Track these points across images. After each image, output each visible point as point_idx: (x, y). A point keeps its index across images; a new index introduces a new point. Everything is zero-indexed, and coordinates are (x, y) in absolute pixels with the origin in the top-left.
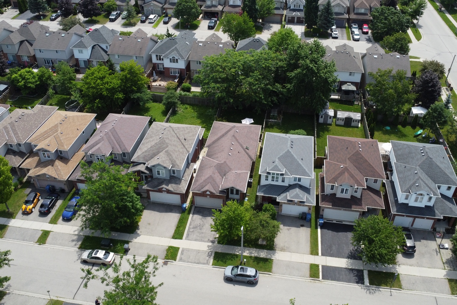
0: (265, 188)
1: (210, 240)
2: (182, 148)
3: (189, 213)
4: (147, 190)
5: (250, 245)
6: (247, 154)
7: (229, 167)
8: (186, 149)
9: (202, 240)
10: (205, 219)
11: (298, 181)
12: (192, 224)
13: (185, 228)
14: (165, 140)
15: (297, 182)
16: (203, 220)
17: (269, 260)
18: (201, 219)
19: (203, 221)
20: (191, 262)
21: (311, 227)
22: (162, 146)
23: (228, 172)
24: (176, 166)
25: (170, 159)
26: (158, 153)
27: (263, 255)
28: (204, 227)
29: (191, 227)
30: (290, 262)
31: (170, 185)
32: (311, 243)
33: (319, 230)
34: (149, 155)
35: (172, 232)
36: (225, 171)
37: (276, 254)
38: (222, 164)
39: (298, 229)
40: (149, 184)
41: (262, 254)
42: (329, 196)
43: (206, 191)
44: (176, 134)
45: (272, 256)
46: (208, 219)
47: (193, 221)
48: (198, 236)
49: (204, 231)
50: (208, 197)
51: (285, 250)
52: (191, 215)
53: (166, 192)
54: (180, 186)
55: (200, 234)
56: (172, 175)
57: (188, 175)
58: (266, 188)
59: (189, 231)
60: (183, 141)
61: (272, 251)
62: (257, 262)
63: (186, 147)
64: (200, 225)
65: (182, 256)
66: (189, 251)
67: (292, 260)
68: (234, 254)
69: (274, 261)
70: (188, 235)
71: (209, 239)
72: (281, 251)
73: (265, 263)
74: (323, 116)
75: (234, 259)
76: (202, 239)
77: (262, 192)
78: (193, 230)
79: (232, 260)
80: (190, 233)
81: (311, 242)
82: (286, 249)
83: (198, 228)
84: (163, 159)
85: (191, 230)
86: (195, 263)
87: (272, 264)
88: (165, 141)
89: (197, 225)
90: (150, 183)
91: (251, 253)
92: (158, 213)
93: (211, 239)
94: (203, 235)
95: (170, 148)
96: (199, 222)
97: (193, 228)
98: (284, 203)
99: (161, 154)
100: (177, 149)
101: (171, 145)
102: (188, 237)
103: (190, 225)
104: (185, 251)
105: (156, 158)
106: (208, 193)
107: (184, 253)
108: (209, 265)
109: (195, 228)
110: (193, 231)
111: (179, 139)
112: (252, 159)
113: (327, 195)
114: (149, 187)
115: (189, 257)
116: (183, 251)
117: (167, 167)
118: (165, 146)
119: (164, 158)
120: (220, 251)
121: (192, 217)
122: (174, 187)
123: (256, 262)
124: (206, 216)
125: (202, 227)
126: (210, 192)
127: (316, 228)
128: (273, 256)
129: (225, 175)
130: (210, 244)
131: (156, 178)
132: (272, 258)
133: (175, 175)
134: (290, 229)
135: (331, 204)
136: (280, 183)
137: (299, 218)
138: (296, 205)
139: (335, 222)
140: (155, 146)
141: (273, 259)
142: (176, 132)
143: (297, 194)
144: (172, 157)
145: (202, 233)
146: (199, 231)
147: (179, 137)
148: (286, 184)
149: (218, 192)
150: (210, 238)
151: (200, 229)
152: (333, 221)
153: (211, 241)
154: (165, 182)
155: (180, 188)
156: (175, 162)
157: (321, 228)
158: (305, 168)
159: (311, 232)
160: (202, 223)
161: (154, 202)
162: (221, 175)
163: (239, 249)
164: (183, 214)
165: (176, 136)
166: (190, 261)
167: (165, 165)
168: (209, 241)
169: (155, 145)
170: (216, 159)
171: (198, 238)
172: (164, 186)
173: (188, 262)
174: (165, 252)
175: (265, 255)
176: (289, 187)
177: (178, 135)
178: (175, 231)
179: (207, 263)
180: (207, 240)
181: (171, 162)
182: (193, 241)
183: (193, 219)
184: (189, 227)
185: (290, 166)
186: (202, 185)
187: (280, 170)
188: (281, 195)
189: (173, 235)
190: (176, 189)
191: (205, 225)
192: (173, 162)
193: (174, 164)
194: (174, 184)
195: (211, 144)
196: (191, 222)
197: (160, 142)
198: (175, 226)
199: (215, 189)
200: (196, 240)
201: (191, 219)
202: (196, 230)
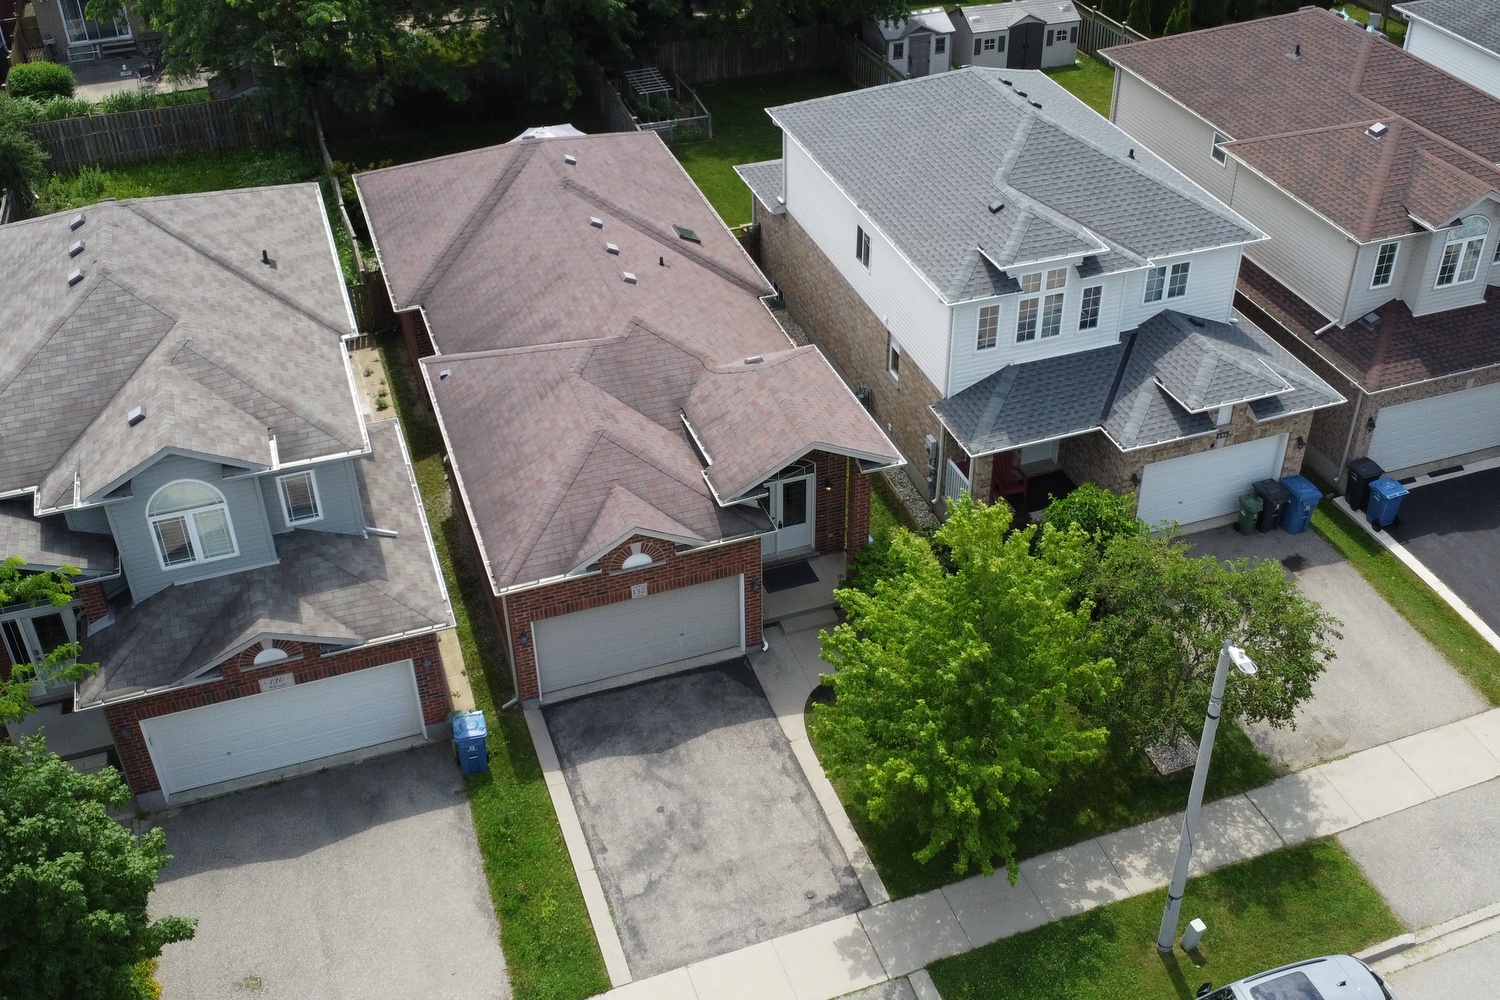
0: (995, 404)
1: (821, 897)
2: (276, 315)
3: (529, 770)
4: (111, 711)
5: (1119, 809)
6: (711, 265)
7: (677, 346)
8: (313, 317)
9: (760, 923)
10: (676, 760)
11: (1171, 294)
12: (606, 837)
13: (574, 885)
14: (127, 279)
15: (1167, 303)
16: (665, 773)
17: (1317, 855)
18: (649, 776)
19: (669, 785)
21: (1342, 555)
22: (123, 330)
23: (693, 384)
24: (316, 439)
25: (238, 403)
26: (108, 390)
27: (1248, 837)
28: (711, 822)
29: (615, 858)
30: (1437, 803)
31: (307, 610)
32: (1430, 638)
33: (1399, 551)
34: (29, 426)
35: (486, 962)
36: (667, 381)
37: (1316, 791)
38: (622, 340)
40: (116, 659)
41: (1235, 833)
44: (181, 238)
45: (1303, 818)
46: (698, 756)
47: (596, 810)
48: (713, 908)
49: (728, 848)
50: (639, 590)
51: (1339, 745)
52: (555, 781)
53: (289, 677)
54: (397, 587)
55: (718, 886)
56: (290, 524)
57: (392, 498)
58: (1000, 395)
59: (623, 902)
60: (263, 273)
61: (1277, 783)
62: (1259, 903)
63: (307, 301)
64: (671, 822)
67: (1440, 787)
68: (1067, 920)
69: (1345, 841)
70: (634, 932)
71: (810, 896)
72: (1323, 761)
73: (1314, 886)
74: (906, 43)
75: (1108, 961)
76: (764, 916)
77: (995, 429)
78: (642, 877)
79: (1092, 972)
80: (639, 912)
81: (1423, 632)
82: (1338, 735)
83: (673, 845)
84: (187, 411)
85: (634, 883)
87: (1354, 870)
88: (127, 290)
89: (649, 825)
90: (123, 652)
91: (1161, 860)
92: (276, 865)
93: (826, 886)
94: (744, 882)
95: (192, 327)
96: (650, 805)
97: (636, 863)
98: (1157, 454)
99: (144, 381)
100: (246, 328)
101: (191, 308)
102: (640, 947)
103: (596, 849)
105: (110, 427)
106: (637, 560)
109: (647, 853)
110: (651, 885)
111: (224, 264)
112: (751, 289)
113: (1358, 326)
114: (133, 683)
117: (252, 459)
118: (144, 323)
119: (186, 401)
120: (957, 948)
121: (572, 785)
122: (350, 605)
123: (1256, 911)
124: (670, 744)
125: (696, 824)
126: (649, 544)
127: (1376, 549)
128: (1312, 816)
129: (679, 407)
130: (847, 925)
131: (161, 595)
132: (1322, 831)
133: (317, 519)
135: (1416, 365)
136: (1072, 341)
137: (1237, 527)
138: (1221, 441)
139: (1429, 481)
140: (57, 351)
141: (1330, 838)
142: (176, 226)
144: (250, 384)
145: (730, 869)
146: (696, 862)
147: (215, 251)
148: (1106, 336)
149: (710, 524)
150: (811, 885)
151: (696, 849)
152: (1413, 480)
153: (834, 900)
154: (257, 596)
155: (400, 599)
156: (289, 408)
157: (1401, 539)
158: (1188, 194)
159: (1367, 577)
160: (672, 801)
161: (190, 798)
162: (654, 418)
163: (1064, 867)
164: (483, 795)
165: (191, 253)
167: (225, 450)
168: (817, 908)
169: (59, 339)
170: (551, 336)
171: (730, 922)
172: (265, 626)
175: (1260, 830)
176: (1128, 351)
177: (198, 240)
178: (508, 943)
180: (796, 906)
181: (257, 418)
182: (700, 959)
183: (593, 800)
184: (597, 869)
185: (1103, 206)
186: (567, 520)
187: (1071, 239)
188: (1115, 406)
189: (513, 984)
190: (376, 621)
191: (709, 804)
192: (272, 413)
193: (291, 428)
194: (331, 587)
195: (432, 279)
196: (588, 824)
197: (83, 311)
198: (480, 907)
199: (681, 516)
200: (723, 944)
201: (575, 801)
202: (670, 869)
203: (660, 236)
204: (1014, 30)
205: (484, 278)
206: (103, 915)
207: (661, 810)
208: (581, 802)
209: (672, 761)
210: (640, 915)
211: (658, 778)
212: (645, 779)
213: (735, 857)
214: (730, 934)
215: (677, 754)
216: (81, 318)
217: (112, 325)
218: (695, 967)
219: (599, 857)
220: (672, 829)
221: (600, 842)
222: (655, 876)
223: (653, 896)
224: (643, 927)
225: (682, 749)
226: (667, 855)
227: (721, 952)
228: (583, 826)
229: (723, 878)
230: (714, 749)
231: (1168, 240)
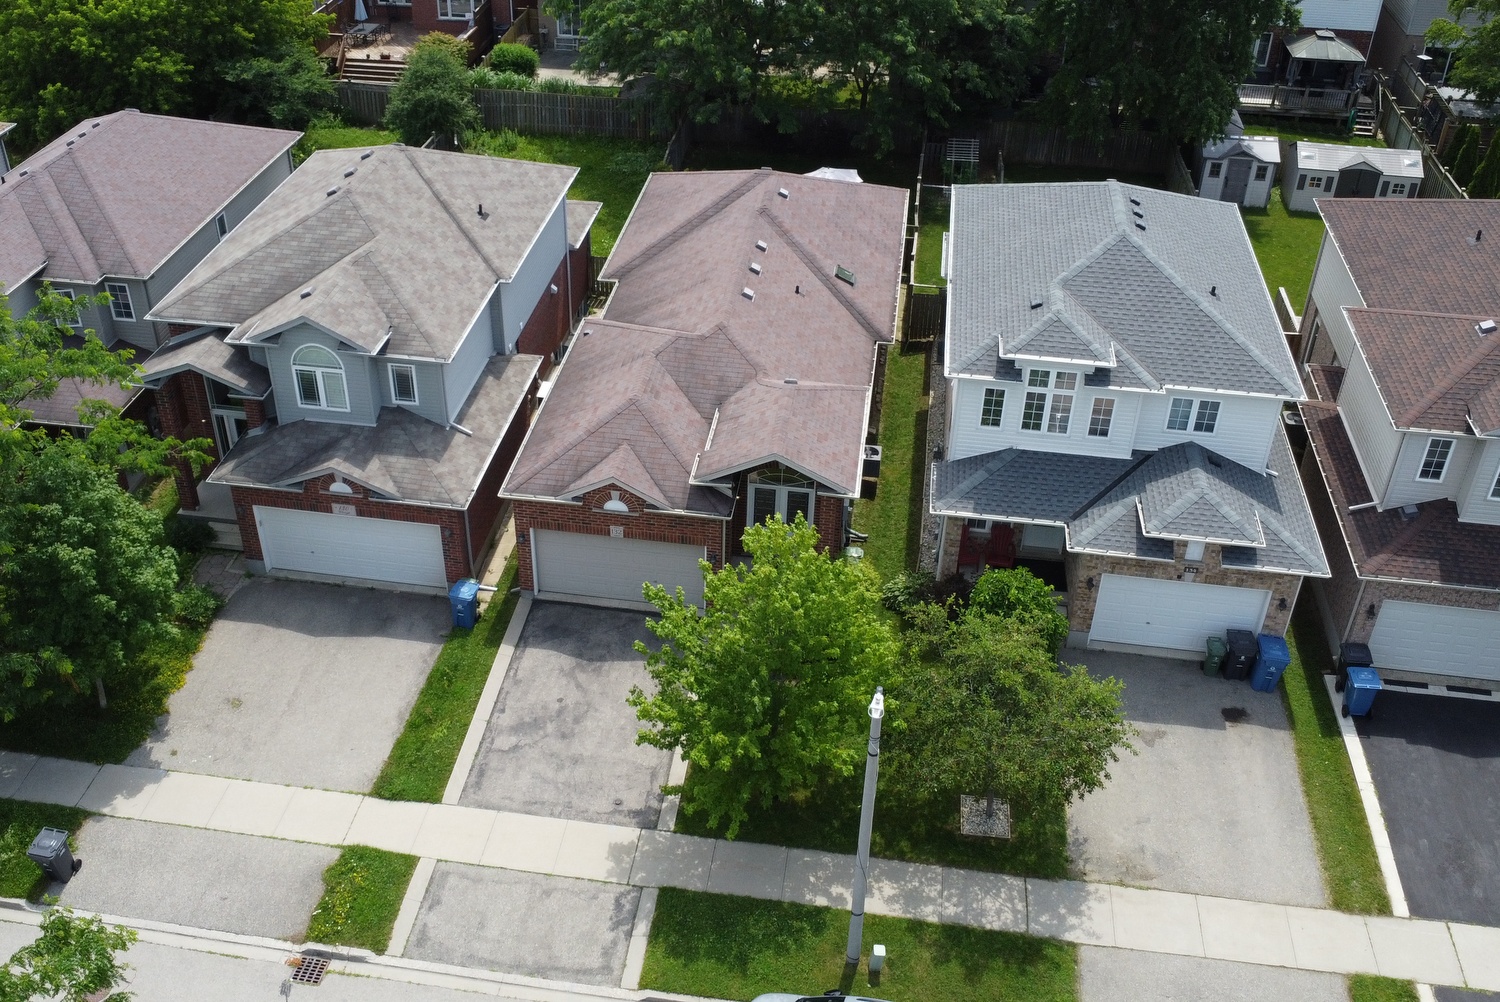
0: (980, 475)
1: (624, 808)
2: (459, 253)
3: (494, 640)
4: (236, 490)
5: (904, 845)
6: (849, 305)
7: (743, 355)
8: (486, 260)
9: (569, 805)
10: (597, 671)
11: (1198, 427)
12: (510, 703)
13: (466, 726)
14: (359, 200)
15: (1190, 435)
16: (582, 677)
17: (1049, 951)
18: (570, 674)
19: (579, 686)
20: (491, 964)
21: (1291, 722)
22: (340, 233)
23: (739, 387)
24: (419, 344)
25: (381, 303)
26: (313, 270)
27: (999, 912)
28: (589, 724)
29: (506, 720)
30: (1202, 962)
31: (375, 464)
32: (1317, 827)
33: (1353, 743)
34: (254, 283)
35: (376, 751)
36: (721, 379)
37: (1092, 903)
38: (703, 338)
39: (1213, 734)
40: (246, 456)
41: (989, 903)
42: (1412, 518)
43: (604, 493)
44: (428, 182)
45: (1062, 919)
46: (614, 675)
47: (517, 682)
48: (545, 781)
49: (585, 746)
50: (617, 531)
51: (1146, 877)
52: (505, 651)
53: (352, 509)
54: (441, 468)
55: (560, 767)
56: (395, 401)
57: (491, 409)
58: (988, 471)
59: (489, 750)
60: (470, 220)
61: (1063, 883)
62: (963, 963)
63: (488, 249)
64: (560, 712)
65: (432, 919)
66: (477, 880)
67: (1216, 951)
68: (793, 905)
69: (1084, 954)
70: (481, 774)
71: (618, 803)
72: (1121, 884)
73: (1023, 972)
74: (1225, 164)
75: (801, 947)
76: (576, 801)
77: (966, 496)
78: (513, 740)
79: (781, 950)
80: (494, 761)
81: (1314, 818)
82: (1152, 869)
83: (550, 728)
84: (337, 297)
85: (504, 742)
86: (517, 967)
87: (1073, 978)
88: (356, 207)
89: (544, 708)
90: (252, 453)
91: (912, 898)
92: (301, 636)
93: (634, 801)
94: (580, 773)
95: (384, 246)
96: (556, 694)
97: (518, 728)
98: (1116, 565)
99: (330, 274)
100: (427, 255)
101: (393, 230)
102: (478, 785)
103: (499, 707)
104: (452, 880)
105: (294, 298)
106: (615, 505)
107: (447, 896)
108: (618, 983)
109: (529, 726)
110: (515, 748)
111: (446, 207)
112: (875, 334)
113: (1394, 513)
114: (247, 475)
115: (482, 926)
116: (436, 881)
117: (360, 342)
118: (355, 233)
119: (344, 290)
120: (695, 885)
121: (515, 659)
122: (405, 470)
123: (955, 967)
124: (602, 658)
125: (577, 721)
126: (627, 497)
127: (1331, 730)
128: (1072, 920)
129: (720, 402)
130: (629, 834)
131: (294, 424)
132: (1069, 937)
133: (414, 404)
134: (1161, 735)
135: (1434, 566)
136: (1076, 442)
137: (1202, 665)
138: (1189, 576)
139: (1444, 692)
140: (295, 237)
141: (1073, 945)
142: (428, 173)
143: (1202, 501)
144: (395, 293)
145: (576, 761)
146: (556, 745)
147: (445, 197)
148: (1117, 447)
149: (681, 496)
150: (624, 796)
151: (564, 736)
152: (1425, 686)
153: (636, 814)
154: (346, 443)
155: (439, 477)
156: (411, 315)
157: (1363, 731)
158: (1241, 338)
159: (1299, 752)
160: (573, 697)
161: (282, 575)
162: (695, 405)
163: (825, 867)
164: (456, 643)
165: (428, 193)
166: (483, 950)
167: (344, 331)
168: (617, 812)
169: (299, 230)
170: (668, 323)
171: (549, 795)
172: (337, 464)
173: (470, 960)
174: (318, 889)
175: (1015, 911)
176: (1134, 468)
177: (438, 186)
178: (400, 745)
179: (607, 969)
180: (604, 805)
181: (388, 317)
182: (511, 810)
183: (520, 674)
184: (489, 722)
185: (1146, 328)
186: (576, 458)
187: (1082, 347)
188: (1089, 512)
189: (382, 772)
190: (416, 487)
191: (596, 710)
192: (399, 316)
193: (406, 331)
194: (400, 454)
195: (637, 262)
196: (506, 689)
197: (323, 215)
198: (400, 716)
199: (661, 482)
200: (534, 808)
201: (508, 671)
202: (536, 743)
203: (818, 271)
204: (1344, 173)
205: (665, 269)
206: (103, 598)
207: (560, 700)
208: (512, 673)
209: (594, 670)
210: (493, 764)
211: (575, 679)
212: (565, 675)
213: (585, 754)
214: (543, 803)
215: (600, 667)
216: (319, 219)
217: (335, 229)
218: (506, 816)
219: (497, 715)
220: (558, 716)
221: (504, 705)
222: (522, 743)
223: (511, 755)
224: (489, 773)
225: (607, 665)
226: (541, 733)
227: (527, 813)
228: (502, 689)
229: (567, 764)
230: (630, 674)
231: (1196, 375)
